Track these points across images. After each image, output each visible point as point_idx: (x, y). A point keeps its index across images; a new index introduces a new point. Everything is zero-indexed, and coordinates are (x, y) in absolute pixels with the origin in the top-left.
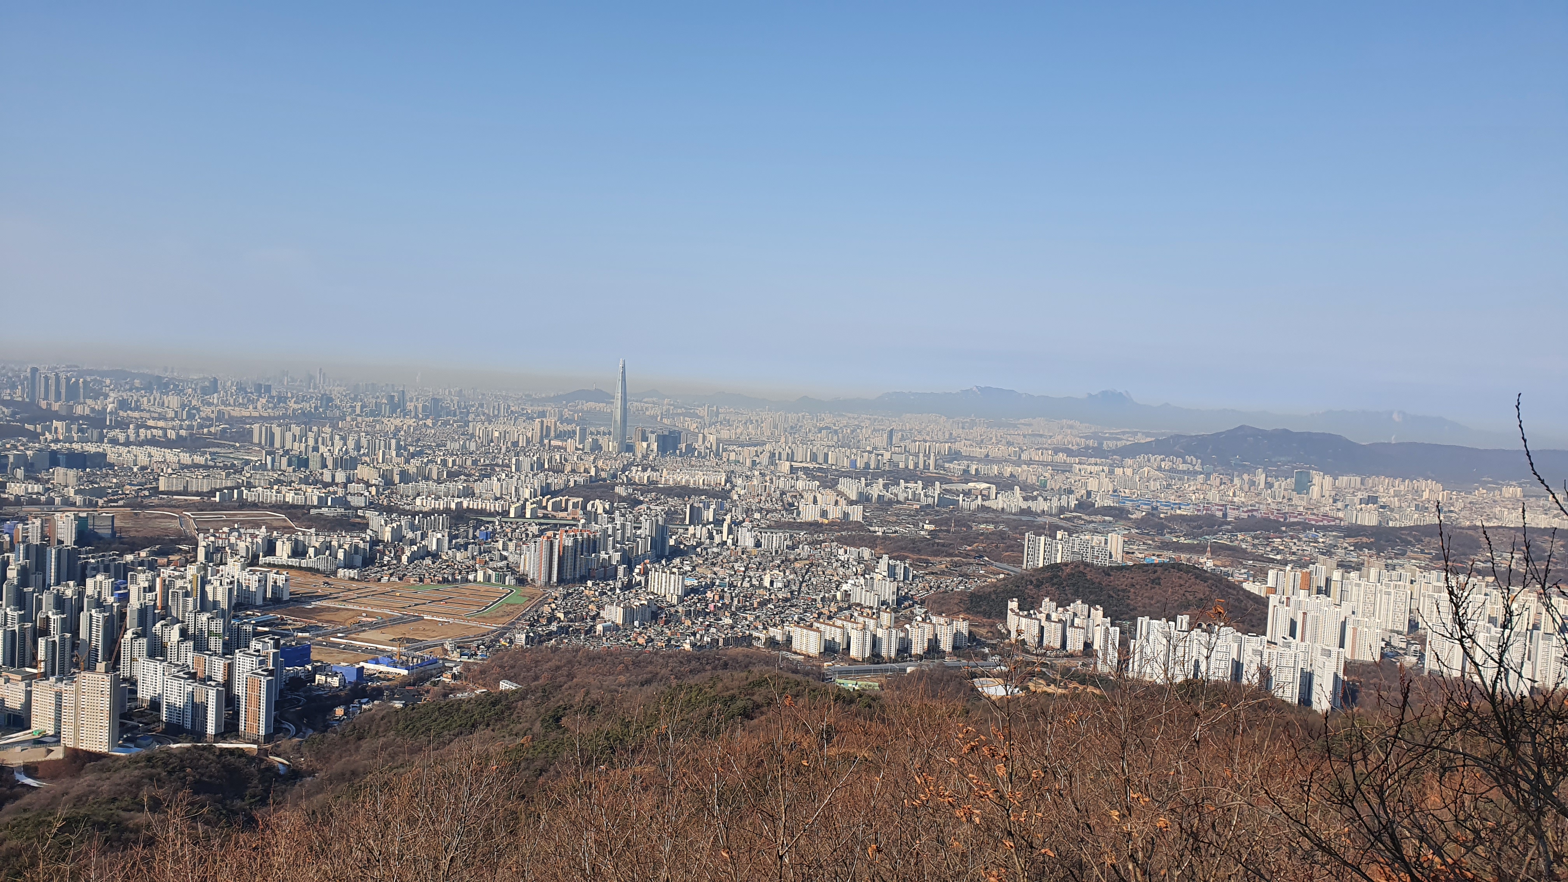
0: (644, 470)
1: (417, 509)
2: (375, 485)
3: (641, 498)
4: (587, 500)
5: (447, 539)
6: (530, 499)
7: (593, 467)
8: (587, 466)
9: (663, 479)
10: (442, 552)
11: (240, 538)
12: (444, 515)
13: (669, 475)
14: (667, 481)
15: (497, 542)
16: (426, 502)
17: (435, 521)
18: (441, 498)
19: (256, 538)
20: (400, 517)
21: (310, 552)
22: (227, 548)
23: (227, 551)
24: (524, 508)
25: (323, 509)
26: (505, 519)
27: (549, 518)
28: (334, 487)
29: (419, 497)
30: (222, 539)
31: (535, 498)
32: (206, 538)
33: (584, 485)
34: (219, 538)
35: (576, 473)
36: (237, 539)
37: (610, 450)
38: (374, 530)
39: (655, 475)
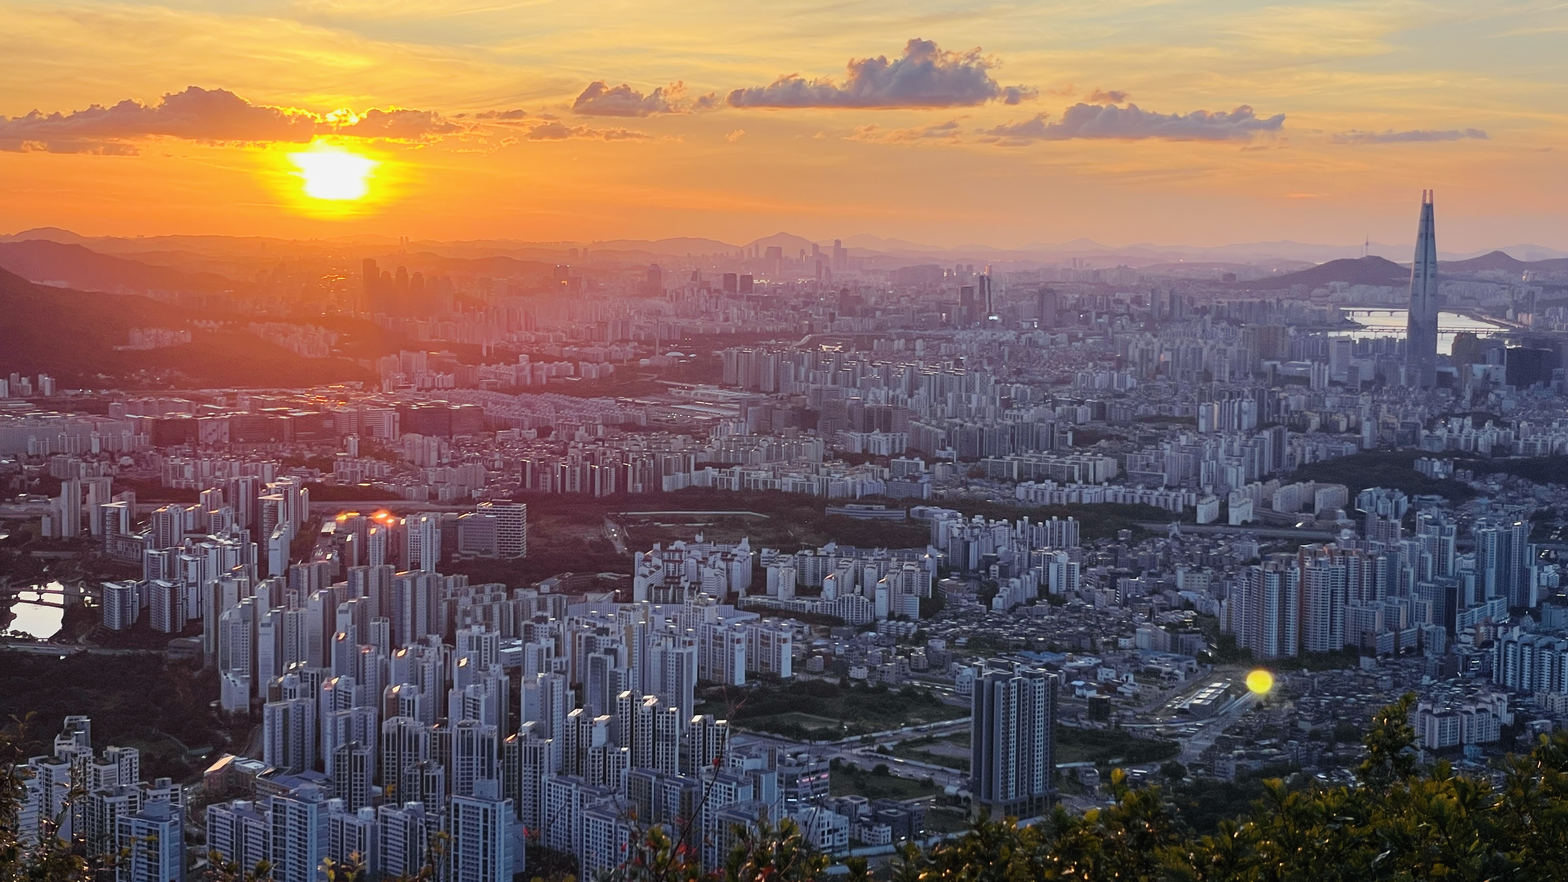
0: (1478, 424)
1: (1018, 504)
2: (939, 459)
3: (1476, 485)
4: (1355, 489)
5: (1077, 565)
6: (1237, 487)
7: (1364, 418)
8: (1353, 417)
9: (1521, 443)
10: (1068, 590)
11: (705, 561)
12: (1070, 518)
13: (1534, 432)
14: (1530, 447)
15: (1173, 572)
16: (1036, 492)
17: (1052, 529)
18: (1064, 486)
19: (732, 560)
20: (987, 522)
21: (826, 588)
22: (682, 579)
23: (682, 583)
24: (1224, 507)
25: (848, 506)
26: (1190, 528)
27: (1276, 526)
28: (867, 464)
29: (1023, 484)
30: (674, 562)
31: (1246, 484)
32: (647, 559)
33: (1349, 458)
34: (669, 561)
35: (1328, 432)
36: (698, 562)
37: (1403, 383)
38: (941, 547)
39: (1502, 433)
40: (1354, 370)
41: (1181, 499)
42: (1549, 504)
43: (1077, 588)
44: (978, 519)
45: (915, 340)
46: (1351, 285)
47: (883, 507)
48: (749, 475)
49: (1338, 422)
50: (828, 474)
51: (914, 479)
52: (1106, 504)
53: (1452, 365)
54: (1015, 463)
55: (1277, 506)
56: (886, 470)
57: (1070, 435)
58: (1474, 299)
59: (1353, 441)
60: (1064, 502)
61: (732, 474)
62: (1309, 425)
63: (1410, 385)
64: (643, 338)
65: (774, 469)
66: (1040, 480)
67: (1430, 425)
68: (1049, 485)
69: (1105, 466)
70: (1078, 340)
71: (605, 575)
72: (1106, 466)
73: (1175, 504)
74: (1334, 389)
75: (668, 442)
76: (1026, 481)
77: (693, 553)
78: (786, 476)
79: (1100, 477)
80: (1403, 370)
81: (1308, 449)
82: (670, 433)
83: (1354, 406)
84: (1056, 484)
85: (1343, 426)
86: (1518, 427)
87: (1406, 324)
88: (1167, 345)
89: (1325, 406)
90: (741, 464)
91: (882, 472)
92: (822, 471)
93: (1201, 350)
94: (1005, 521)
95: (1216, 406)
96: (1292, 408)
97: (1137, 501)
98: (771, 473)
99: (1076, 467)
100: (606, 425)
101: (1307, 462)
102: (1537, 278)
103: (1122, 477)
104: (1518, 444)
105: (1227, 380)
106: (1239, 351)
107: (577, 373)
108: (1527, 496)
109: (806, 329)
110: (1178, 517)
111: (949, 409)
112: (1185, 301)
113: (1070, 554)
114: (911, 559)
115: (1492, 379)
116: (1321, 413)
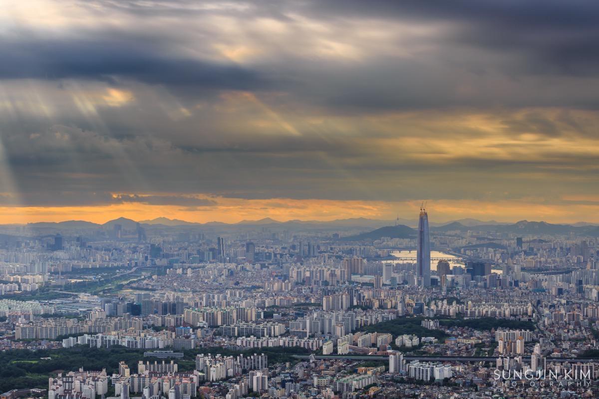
0: (450, 303)
1: (238, 348)
2: (199, 327)
3: (448, 331)
4: (395, 335)
5: (266, 377)
6: (341, 336)
7: (399, 302)
8: (393, 301)
9: (469, 312)
10: (262, 389)
11: (84, 381)
12: (263, 354)
13: (474, 306)
14: (472, 313)
15: (312, 379)
16: (246, 342)
17: (254, 360)
18: (260, 338)
19: (98, 380)
20: (223, 357)
21: (144, 393)
22: (73, 391)
23: (73, 393)
24: (335, 346)
25: (155, 351)
26: (318, 357)
27: (359, 355)
28: (164, 330)
29: (240, 338)
30: (69, 382)
31: (345, 335)
32: (55, 382)
33: (392, 321)
34: (66, 382)
35: (383, 309)
36: (81, 382)
37: (416, 284)
38: (200, 369)
39: (460, 307)
40: (393, 280)
41: (315, 344)
42: (482, 339)
43: (267, 388)
44: (218, 356)
45: (187, 269)
46: (391, 238)
47: (172, 352)
48: (106, 337)
49: (387, 304)
50: (145, 336)
51: (188, 337)
52: (280, 346)
53: (437, 275)
54: (236, 328)
55: (360, 345)
56: (174, 333)
57: (262, 314)
58: (446, 244)
59: (394, 313)
60: (260, 346)
61: (98, 337)
62: (374, 306)
63: (419, 285)
64: (53, 271)
65: (118, 334)
66: (248, 336)
67: (428, 305)
68: (252, 338)
69: (278, 328)
70: (265, 267)
71: (33, 390)
72: (280, 327)
73: (312, 346)
74: (385, 288)
75: (65, 322)
76: (242, 337)
77: (78, 377)
78: (124, 338)
79: (277, 333)
80: (415, 279)
81: (374, 317)
82: (66, 318)
83: (394, 296)
84: (255, 338)
85: (389, 306)
86: (467, 304)
87: (416, 256)
88: (308, 269)
89: (381, 297)
90: (102, 333)
91: (171, 334)
92: (142, 335)
93: (323, 270)
94: (231, 357)
95: (331, 298)
96: (366, 298)
97: (295, 345)
98: (117, 336)
99: (265, 329)
100: (34, 315)
101: (373, 323)
102: (474, 234)
103: (287, 333)
104: (467, 312)
105: (336, 285)
106: (341, 271)
107: (20, 289)
108: (472, 336)
109: (134, 264)
110: (313, 352)
111: (204, 303)
112: (315, 247)
113: (263, 372)
114: (186, 377)
115: (455, 282)
116: (379, 300)
